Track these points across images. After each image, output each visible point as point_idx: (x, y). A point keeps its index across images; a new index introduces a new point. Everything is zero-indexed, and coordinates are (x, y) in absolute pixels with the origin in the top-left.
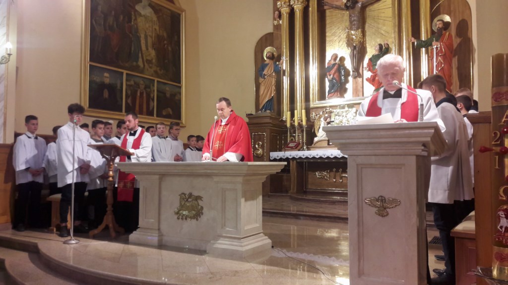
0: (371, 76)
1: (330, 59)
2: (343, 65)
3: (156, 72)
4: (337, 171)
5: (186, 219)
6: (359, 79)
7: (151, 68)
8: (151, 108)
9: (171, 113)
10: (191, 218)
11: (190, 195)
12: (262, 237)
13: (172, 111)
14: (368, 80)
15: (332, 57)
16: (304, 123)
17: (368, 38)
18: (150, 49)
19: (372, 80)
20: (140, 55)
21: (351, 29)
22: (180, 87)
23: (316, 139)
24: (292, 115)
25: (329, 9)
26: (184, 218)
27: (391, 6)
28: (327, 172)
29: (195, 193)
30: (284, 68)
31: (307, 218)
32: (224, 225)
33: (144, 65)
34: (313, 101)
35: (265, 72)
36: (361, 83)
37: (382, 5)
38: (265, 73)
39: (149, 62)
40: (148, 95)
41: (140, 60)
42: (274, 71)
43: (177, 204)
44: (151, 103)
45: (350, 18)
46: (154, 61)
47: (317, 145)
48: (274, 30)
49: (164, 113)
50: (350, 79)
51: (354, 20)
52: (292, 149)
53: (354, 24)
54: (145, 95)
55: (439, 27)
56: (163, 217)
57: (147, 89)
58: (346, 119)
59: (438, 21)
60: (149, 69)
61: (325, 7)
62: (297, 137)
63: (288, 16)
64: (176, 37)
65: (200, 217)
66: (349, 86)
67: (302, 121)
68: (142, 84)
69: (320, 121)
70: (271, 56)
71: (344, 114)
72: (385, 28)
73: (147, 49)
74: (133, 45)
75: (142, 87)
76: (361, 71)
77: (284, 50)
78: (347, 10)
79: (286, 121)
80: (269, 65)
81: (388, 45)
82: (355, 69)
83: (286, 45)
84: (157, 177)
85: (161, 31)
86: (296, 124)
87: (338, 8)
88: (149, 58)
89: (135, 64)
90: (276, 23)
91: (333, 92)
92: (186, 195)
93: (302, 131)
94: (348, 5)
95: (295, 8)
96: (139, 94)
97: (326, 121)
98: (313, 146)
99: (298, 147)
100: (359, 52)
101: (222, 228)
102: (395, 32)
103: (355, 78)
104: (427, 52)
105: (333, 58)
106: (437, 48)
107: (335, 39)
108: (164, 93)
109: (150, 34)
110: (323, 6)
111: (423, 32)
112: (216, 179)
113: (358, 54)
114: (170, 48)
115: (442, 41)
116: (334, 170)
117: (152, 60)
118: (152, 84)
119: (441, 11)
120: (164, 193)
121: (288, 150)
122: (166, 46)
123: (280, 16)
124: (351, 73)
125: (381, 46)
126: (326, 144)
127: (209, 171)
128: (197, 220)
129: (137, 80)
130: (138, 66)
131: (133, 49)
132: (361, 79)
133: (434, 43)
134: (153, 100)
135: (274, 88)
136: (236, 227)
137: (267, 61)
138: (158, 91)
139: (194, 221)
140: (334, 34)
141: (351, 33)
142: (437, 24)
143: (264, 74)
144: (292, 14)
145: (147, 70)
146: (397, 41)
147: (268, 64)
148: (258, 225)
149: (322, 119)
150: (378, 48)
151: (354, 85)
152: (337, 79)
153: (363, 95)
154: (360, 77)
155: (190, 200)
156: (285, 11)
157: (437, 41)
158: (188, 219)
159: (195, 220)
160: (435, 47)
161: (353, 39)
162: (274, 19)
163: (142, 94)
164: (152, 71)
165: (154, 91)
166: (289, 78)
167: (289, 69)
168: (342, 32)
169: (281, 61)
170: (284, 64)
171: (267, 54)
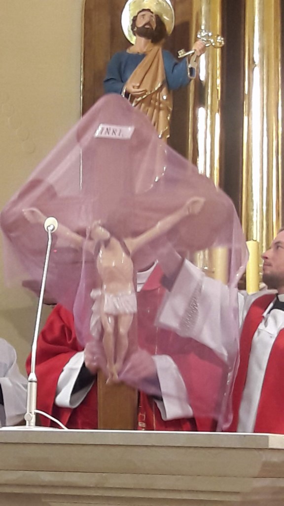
35: (131, 85)
38: (133, 90)
42: (166, 83)
70: (154, 25)
137: (137, 44)
147: (139, 58)
166: (218, 117)
167: (219, 81)
169: (196, 47)
170: (203, 58)
171: (134, 20)
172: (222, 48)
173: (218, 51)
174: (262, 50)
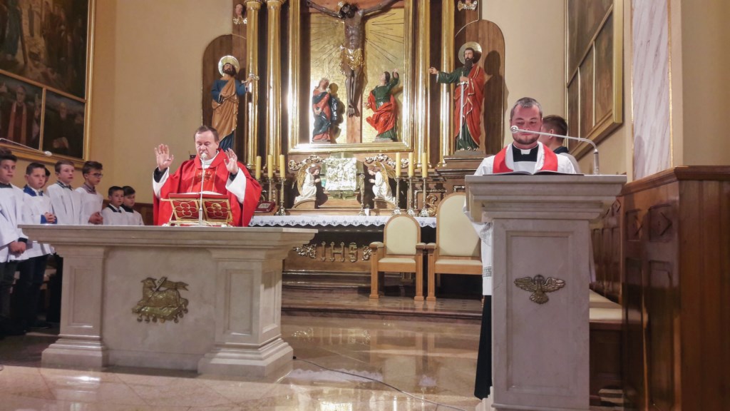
0: (374, 115)
1: (317, 85)
2: (335, 96)
3: (45, 75)
4: (328, 245)
5: (155, 320)
6: (356, 118)
7: (37, 66)
8: (34, 136)
9: (67, 145)
10: (164, 318)
11: (165, 281)
12: (280, 344)
13: (69, 142)
14: (368, 120)
15: (321, 82)
16: (282, 174)
17: (369, 63)
18: (37, 35)
19: (374, 122)
20: (20, 43)
21: (347, 46)
22: (83, 104)
23: (298, 199)
24: (263, 162)
25: (317, 13)
26: (151, 319)
27: (402, 21)
28: (313, 246)
29: (174, 278)
30: (250, 91)
31: (307, 313)
32: (227, 329)
33: (26, 62)
34: (293, 145)
35: (223, 93)
36: (359, 124)
37: (390, 18)
38: (223, 95)
39: (35, 57)
40: (31, 112)
41: (20, 51)
42: (236, 92)
43: (137, 296)
44: (35, 127)
45: (346, 31)
46: (42, 56)
47: (300, 207)
48: (233, 32)
49: (56, 145)
50: (345, 116)
51: (352, 34)
52: (264, 212)
53: (352, 40)
54: (24, 112)
55: (468, 58)
56: (109, 319)
57: (29, 103)
58: (342, 172)
59: (468, 49)
60: (34, 68)
61: (311, 10)
62: (270, 194)
63: (257, 14)
64: (80, 21)
65: (181, 316)
66: (343, 126)
67: (278, 172)
68: (22, 94)
69: (305, 172)
70: (231, 70)
71: (340, 165)
72: (391, 51)
73: (32, 35)
74: (8, 24)
75: (21, 98)
76: (359, 107)
78: (342, 18)
79: (255, 170)
80: (228, 83)
81: (398, 74)
82: (351, 101)
83: (253, 56)
84: (101, 250)
85: (56, 8)
86: (270, 175)
87: (328, 13)
88: (35, 50)
89: (9, 57)
90: (237, 21)
91: (321, 133)
92: (156, 282)
93: (278, 187)
94: (345, 11)
95: (269, 4)
96: (14, 110)
97: (312, 173)
98: (293, 208)
99: (272, 210)
100: (357, 79)
101: (224, 332)
102: (407, 58)
103: (351, 115)
104: (449, 90)
105: (323, 84)
106: (465, 85)
107: (324, 57)
108: (58, 113)
109: (38, 10)
110: (308, 8)
111: (445, 63)
112: (216, 254)
113: (357, 82)
114: (69, 38)
115: (472, 77)
116: (324, 244)
117: (39, 53)
118: (37, 95)
119: (467, 36)
120: (111, 278)
121: (258, 214)
122: (63, 33)
123: (244, 12)
124: (346, 109)
125: (387, 75)
126: (312, 206)
127: (208, 242)
128: (176, 321)
129: (13, 85)
130: (16, 63)
131: (7, 32)
132: (359, 118)
133: (462, 78)
134: (38, 122)
135: (235, 119)
136: (250, 330)
137: (225, 76)
138: (47, 107)
139: (170, 324)
140: (323, 51)
141: (348, 52)
142: (465, 54)
143: (221, 96)
144: (263, 12)
145: (31, 70)
146: (410, 71)
147: (226, 82)
148: (276, 326)
149: (307, 171)
150: (384, 76)
151: (350, 126)
152: (327, 115)
153: (361, 142)
154: (357, 116)
155: (162, 289)
156: (253, 5)
157: (465, 75)
158: (158, 320)
159: (173, 321)
160: (463, 83)
161: (349, 59)
162: (235, 15)
163: (19, 110)
164: (38, 72)
165: (40, 106)
166: (256, 106)
167: (257, 93)
168: (334, 49)
169: (248, 80)
170: (251, 85)
171: (223, 67)
172: (258, 81)
173: (257, 82)
174: (274, 82)
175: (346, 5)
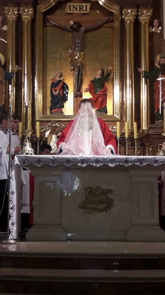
1: (55, 76)
6: (79, 98)
21: (75, 50)
25: (51, 26)
34: (38, 115)
37: (101, 34)
53: (78, 46)
61: (47, 24)
72: (103, 55)
77: (11, 59)
81: (111, 71)
82: (78, 87)
91: (57, 108)
95: (24, 19)
103: (76, 97)
104: (146, 83)
105: (59, 75)
125: (103, 71)
146: (119, 69)
150: (100, 72)
151: (76, 104)
152: (62, 96)
157: (162, 74)
161: (76, 59)
168: (63, 52)
174: (27, 72)
175: (75, 23)
